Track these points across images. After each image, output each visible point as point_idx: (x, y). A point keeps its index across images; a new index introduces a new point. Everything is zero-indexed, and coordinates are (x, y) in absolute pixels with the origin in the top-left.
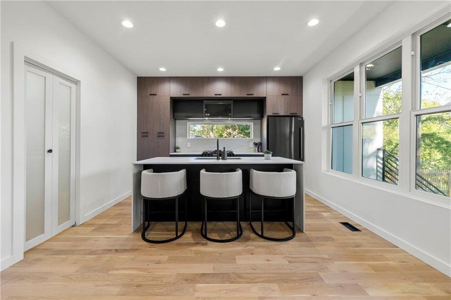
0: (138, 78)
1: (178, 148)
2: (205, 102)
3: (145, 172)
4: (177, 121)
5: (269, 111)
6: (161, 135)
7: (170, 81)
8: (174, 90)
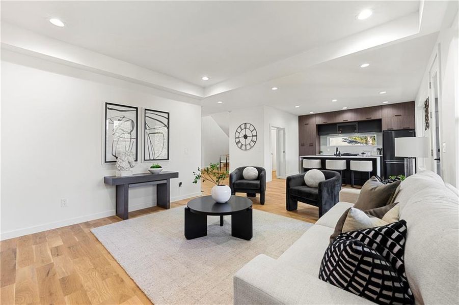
0: (299, 116)
1: (322, 152)
2: (338, 125)
3: (304, 160)
4: (321, 137)
5: (384, 128)
6: (311, 145)
7: (316, 117)
8: (319, 121)
